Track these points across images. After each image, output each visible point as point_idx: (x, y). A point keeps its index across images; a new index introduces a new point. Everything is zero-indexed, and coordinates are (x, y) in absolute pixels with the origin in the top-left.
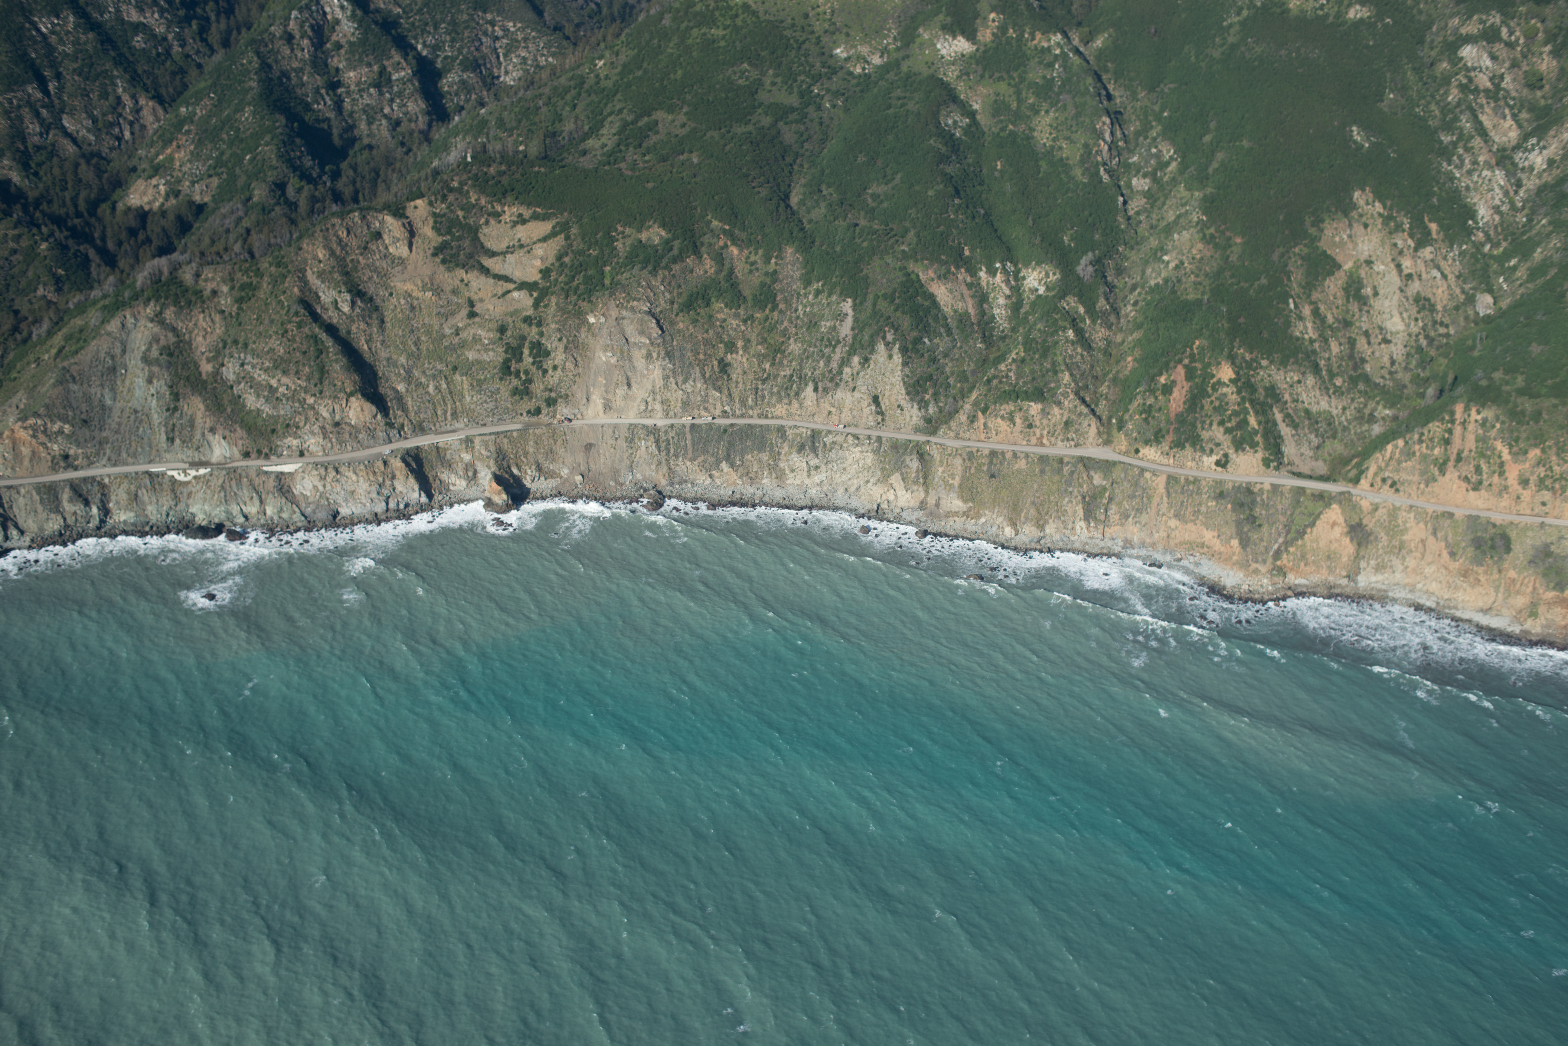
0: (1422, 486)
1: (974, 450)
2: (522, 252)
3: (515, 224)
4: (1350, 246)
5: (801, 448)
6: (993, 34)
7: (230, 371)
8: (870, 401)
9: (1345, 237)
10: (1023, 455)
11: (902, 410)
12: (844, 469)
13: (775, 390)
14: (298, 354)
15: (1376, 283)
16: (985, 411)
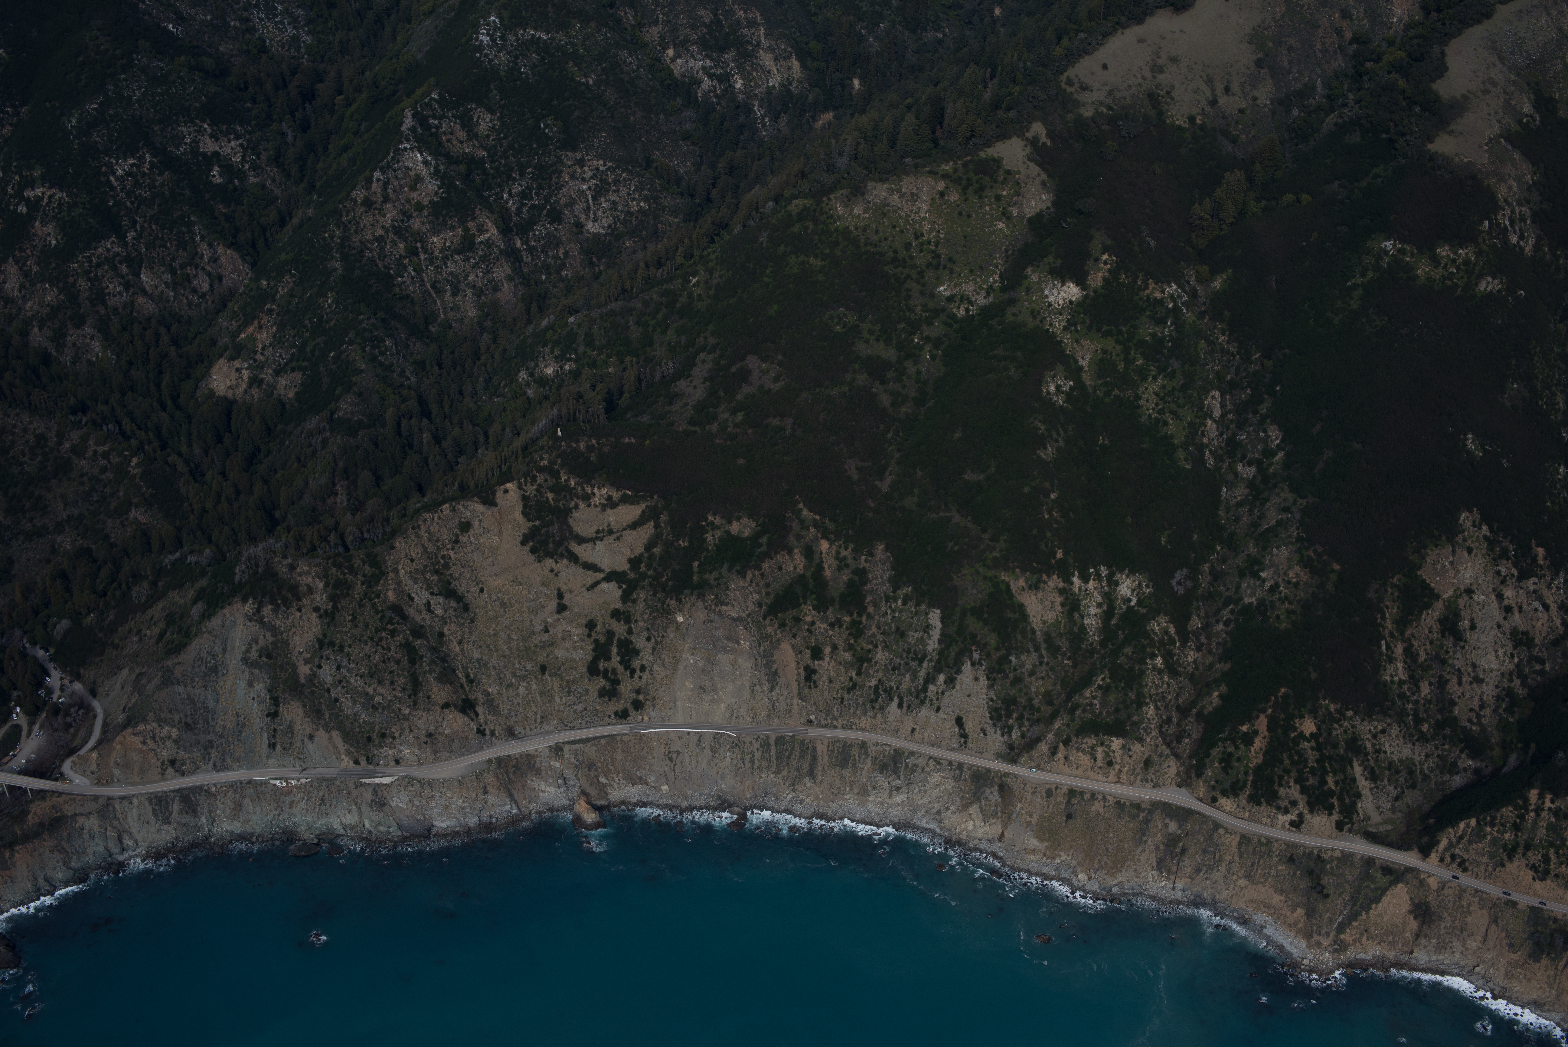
0: (1490, 869)
1: (1053, 787)
2: (610, 539)
3: (604, 507)
4: (1451, 573)
5: (883, 768)
6: (1104, 279)
7: (327, 674)
8: (954, 722)
9: (1447, 564)
10: (1100, 797)
11: (985, 734)
12: (925, 792)
13: (861, 701)
14: (392, 664)
15: (1474, 615)
16: (1067, 742)
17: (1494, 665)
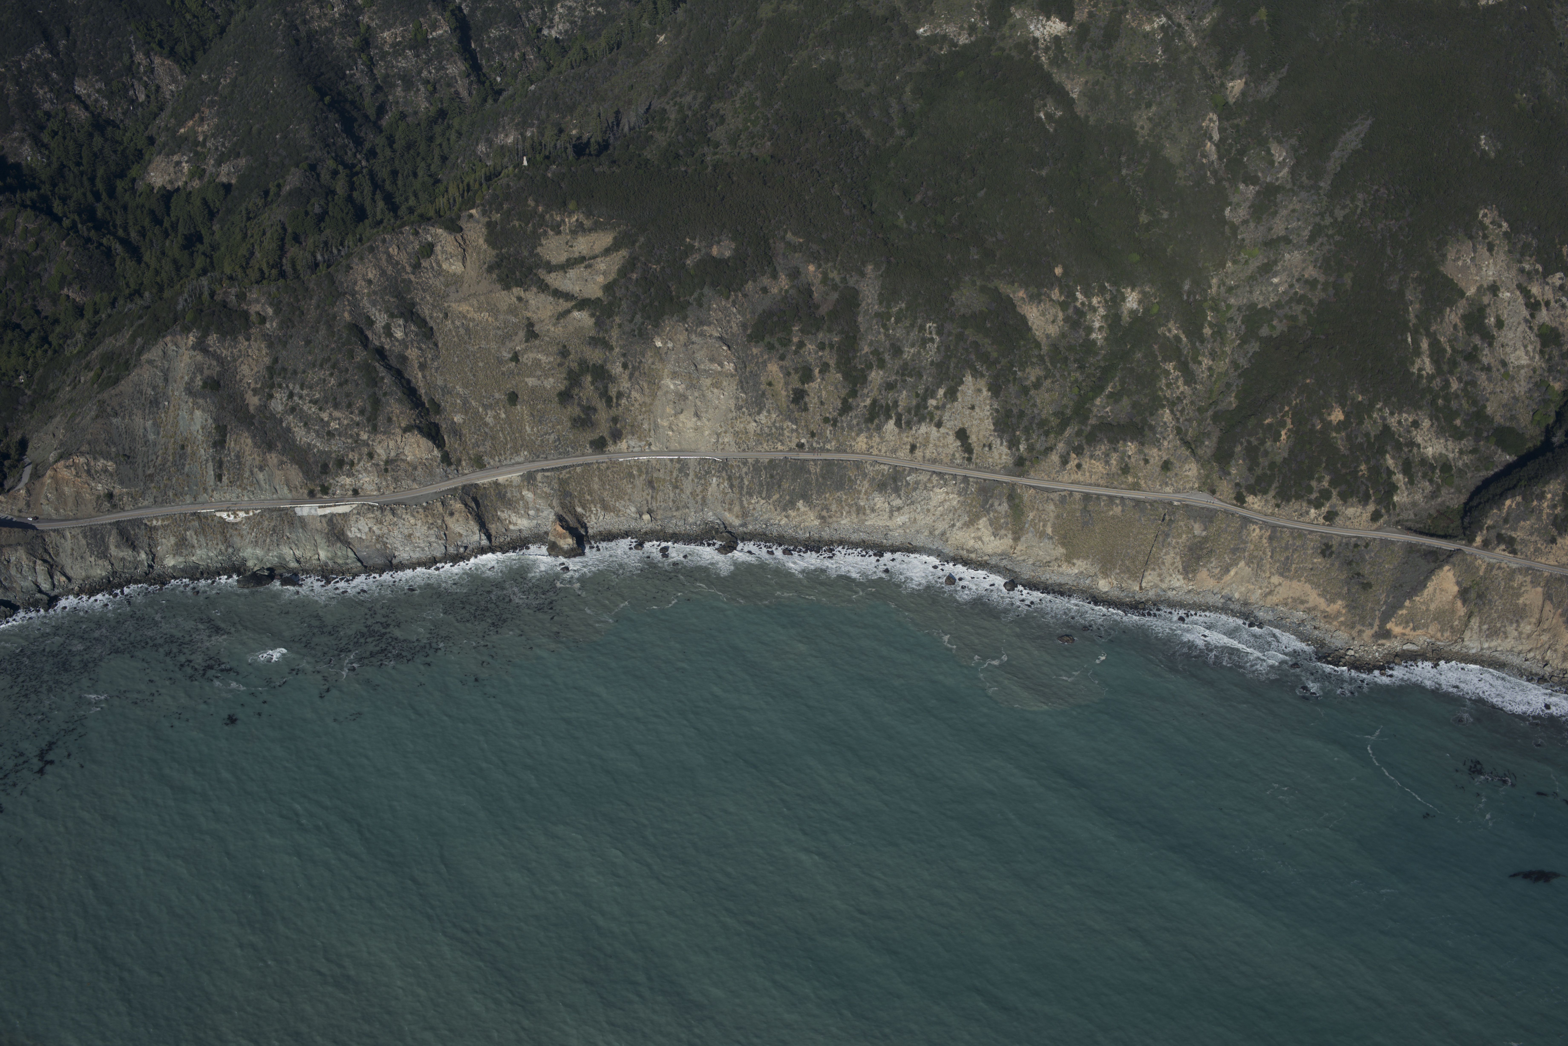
0: (1541, 547)
1: (1067, 494)
2: (583, 266)
3: (575, 234)
4: (1473, 270)
5: (882, 488)
6: (1091, 14)
7: (278, 403)
8: (956, 436)
9: (1468, 260)
10: (1118, 500)
11: (991, 447)
12: (928, 511)
13: (855, 422)
14: (350, 386)
15: (1500, 312)
16: (1079, 451)
17: (1524, 361)
